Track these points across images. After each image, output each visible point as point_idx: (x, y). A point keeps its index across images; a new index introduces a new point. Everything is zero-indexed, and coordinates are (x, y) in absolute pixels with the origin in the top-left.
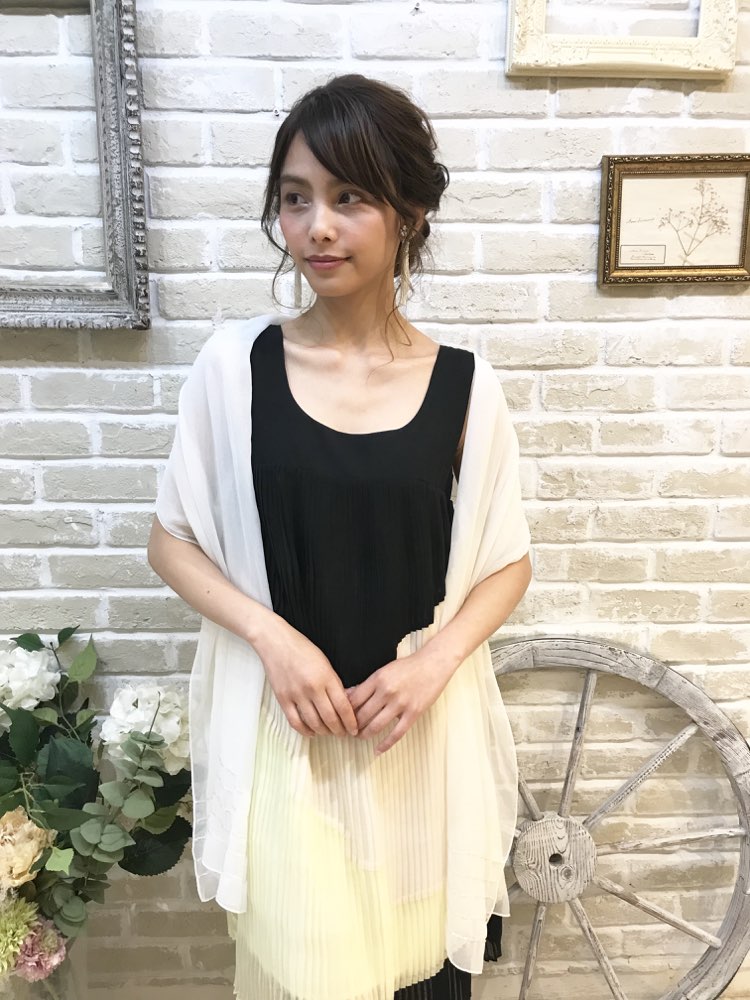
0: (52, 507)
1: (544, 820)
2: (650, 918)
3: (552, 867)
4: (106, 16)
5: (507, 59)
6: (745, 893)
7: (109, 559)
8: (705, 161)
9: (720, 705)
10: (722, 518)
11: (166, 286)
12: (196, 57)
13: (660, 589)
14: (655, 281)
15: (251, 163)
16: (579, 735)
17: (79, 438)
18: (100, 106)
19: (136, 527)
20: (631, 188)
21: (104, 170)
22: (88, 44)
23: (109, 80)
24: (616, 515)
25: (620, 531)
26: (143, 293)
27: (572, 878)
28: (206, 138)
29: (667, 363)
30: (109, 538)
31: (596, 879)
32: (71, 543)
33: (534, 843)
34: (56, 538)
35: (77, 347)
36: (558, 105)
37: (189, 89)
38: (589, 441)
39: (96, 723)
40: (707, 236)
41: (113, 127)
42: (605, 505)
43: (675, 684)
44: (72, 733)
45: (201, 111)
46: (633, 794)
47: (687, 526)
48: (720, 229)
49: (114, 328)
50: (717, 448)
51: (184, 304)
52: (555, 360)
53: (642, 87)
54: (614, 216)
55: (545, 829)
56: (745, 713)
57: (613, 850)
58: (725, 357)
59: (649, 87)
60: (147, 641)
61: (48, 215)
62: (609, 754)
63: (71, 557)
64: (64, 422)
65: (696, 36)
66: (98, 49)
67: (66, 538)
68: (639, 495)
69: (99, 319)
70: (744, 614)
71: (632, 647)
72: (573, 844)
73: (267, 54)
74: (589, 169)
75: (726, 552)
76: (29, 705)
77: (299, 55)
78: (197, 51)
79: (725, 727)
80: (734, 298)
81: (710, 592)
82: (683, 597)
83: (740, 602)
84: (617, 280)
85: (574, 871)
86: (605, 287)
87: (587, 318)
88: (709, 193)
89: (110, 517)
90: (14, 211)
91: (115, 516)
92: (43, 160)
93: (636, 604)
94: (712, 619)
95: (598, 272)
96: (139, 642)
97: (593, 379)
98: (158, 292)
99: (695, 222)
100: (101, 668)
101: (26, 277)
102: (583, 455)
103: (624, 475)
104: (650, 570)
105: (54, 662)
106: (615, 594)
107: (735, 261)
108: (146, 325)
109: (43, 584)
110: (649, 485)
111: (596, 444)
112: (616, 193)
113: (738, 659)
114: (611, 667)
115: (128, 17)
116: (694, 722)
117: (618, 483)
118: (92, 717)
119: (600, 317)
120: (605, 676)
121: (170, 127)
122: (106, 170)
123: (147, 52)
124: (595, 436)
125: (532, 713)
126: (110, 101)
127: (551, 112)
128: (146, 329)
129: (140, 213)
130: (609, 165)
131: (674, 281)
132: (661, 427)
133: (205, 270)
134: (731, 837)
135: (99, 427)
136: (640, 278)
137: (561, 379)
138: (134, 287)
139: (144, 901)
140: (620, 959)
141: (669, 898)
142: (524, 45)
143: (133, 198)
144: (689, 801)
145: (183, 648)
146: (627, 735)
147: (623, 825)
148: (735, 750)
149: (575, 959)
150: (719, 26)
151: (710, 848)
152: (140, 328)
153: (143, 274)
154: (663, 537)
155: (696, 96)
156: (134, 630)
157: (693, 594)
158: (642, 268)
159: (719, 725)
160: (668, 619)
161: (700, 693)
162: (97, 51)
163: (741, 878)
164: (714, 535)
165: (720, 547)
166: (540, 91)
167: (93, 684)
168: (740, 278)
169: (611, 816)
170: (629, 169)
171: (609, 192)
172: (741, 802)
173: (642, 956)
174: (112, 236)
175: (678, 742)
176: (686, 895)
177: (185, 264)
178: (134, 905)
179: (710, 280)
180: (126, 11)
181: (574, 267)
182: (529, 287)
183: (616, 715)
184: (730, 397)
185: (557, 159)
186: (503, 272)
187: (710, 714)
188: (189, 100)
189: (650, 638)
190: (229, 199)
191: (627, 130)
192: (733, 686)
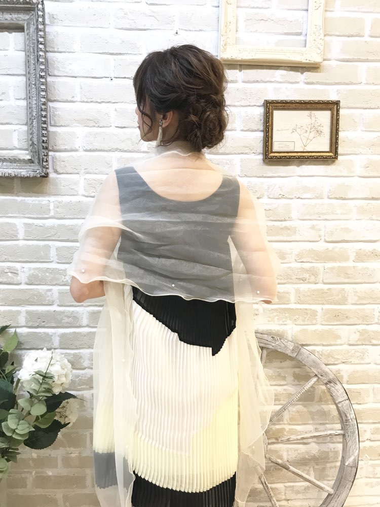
2: (298, 479)
4: (31, 33)
6: (344, 465)
7: (26, 291)
8: (311, 103)
9: (329, 367)
10: (326, 272)
11: (58, 158)
12: (74, 53)
13: (298, 308)
14: (290, 158)
15: (99, 101)
17: (14, 231)
18: (27, 73)
19: (40, 275)
20: (277, 115)
21: (28, 103)
22: (23, 45)
23: (32, 62)
26: (45, 160)
28: (78, 89)
29: (297, 197)
30: (27, 280)
32: (7, 282)
34: (0, 280)
35: (14, 186)
36: (243, 77)
37: (70, 67)
39: (14, 373)
40: (314, 138)
41: (33, 83)
43: (305, 355)
44: (3, 377)
45: (76, 77)
46: (287, 411)
47: (310, 276)
48: (320, 134)
49: (31, 176)
50: (323, 238)
51: (66, 166)
53: (281, 70)
54: (270, 128)
56: (342, 371)
57: (276, 441)
58: (325, 194)
59: (285, 70)
60: (44, 332)
61: (2, 124)
63: (7, 289)
64: (6, 223)
65: (305, 47)
67: (5, 280)
68: (286, 261)
69: (24, 172)
70: (339, 321)
71: (285, 337)
73: (107, 52)
74: (258, 106)
75: (329, 289)
77: (121, 53)
78: (74, 50)
79: (331, 377)
80: (328, 166)
81: (322, 309)
82: (309, 312)
83: (337, 315)
84: (271, 158)
86: (267, 161)
87: (258, 176)
88: (314, 118)
89: (27, 269)
91: (30, 269)
92: (0, 98)
93: (286, 315)
94: (324, 323)
95: (263, 154)
96: (40, 333)
98: (53, 161)
99: (308, 131)
100: (20, 346)
103: (279, 251)
104: (292, 298)
106: (276, 310)
107: (328, 150)
108: (46, 176)
110: (290, 256)
112: (270, 117)
113: (337, 343)
114: (273, 346)
115: (41, 33)
116: (316, 375)
118: (14, 370)
119: (265, 175)
120: (272, 351)
121: (60, 85)
122: (30, 103)
123: (51, 50)
126: (32, 71)
127: (240, 80)
128: (46, 177)
129: (45, 122)
130: (267, 104)
131: (299, 158)
132: (296, 228)
133: (76, 150)
134: (337, 435)
135: (23, 225)
136: (283, 157)
138: (41, 157)
139: (39, 470)
140: (284, 501)
141: (307, 468)
142: (225, 49)
143: (42, 116)
144: (315, 417)
145: (62, 336)
146: (283, 383)
147: (283, 429)
148: (337, 390)
149: (260, 501)
150: (315, 42)
151: (327, 441)
152: (43, 177)
153: (45, 151)
154: (298, 282)
155: (307, 74)
156: (38, 327)
157: (314, 310)
158: (284, 152)
159: (328, 376)
160: (302, 323)
161: (318, 360)
162: (27, 49)
163: (343, 457)
164: (323, 281)
165: (326, 287)
166: (234, 71)
167: (16, 355)
168: (330, 157)
169: (277, 424)
170: (276, 106)
171: (267, 117)
172: (341, 417)
173: (295, 499)
174: (32, 134)
175: (308, 385)
176: (316, 467)
177: (67, 147)
178: (34, 472)
179: (316, 158)
180: (41, 31)
181: (252, 152)
182: (231, 161)
183: (278, 372)
184: (328, 214)
185: (243, 101)
186: (218, 154)
187: (324, 371)
188: (70, 72)
189: (294, 333)
190: (88, 118)
191: (275, 88)
192: (335, 357)
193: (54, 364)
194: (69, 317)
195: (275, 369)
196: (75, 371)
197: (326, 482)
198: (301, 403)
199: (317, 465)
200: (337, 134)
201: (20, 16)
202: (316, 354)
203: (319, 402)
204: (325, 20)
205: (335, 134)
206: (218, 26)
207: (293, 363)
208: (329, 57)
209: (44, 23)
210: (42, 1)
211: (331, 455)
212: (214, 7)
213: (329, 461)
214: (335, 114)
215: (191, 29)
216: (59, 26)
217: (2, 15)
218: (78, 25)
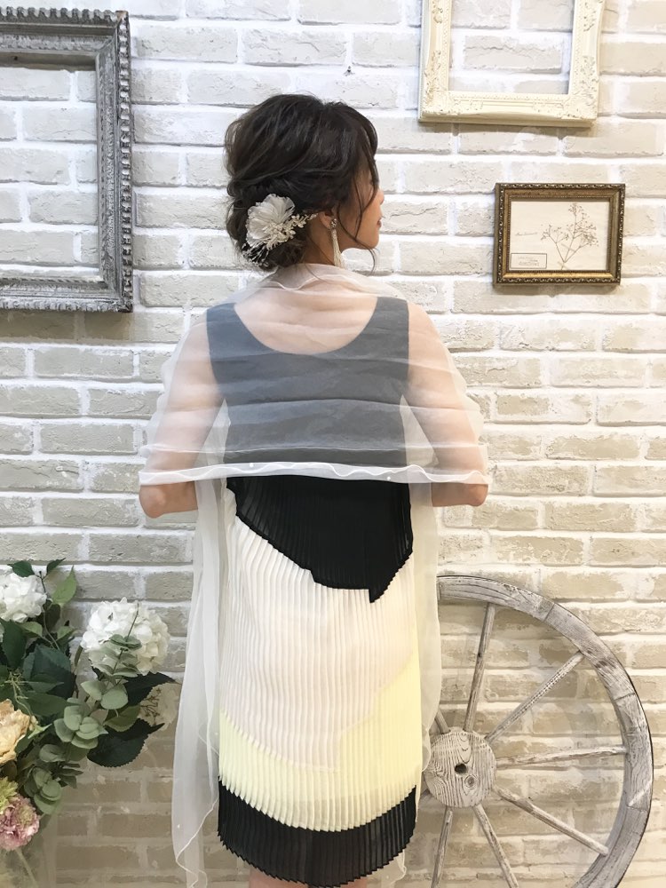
0: (46, 457)
1: (450, 734)
2: (549, 829)
3: (457, 775)
4: (107, 71)
5: (419, 109)
6: (628, 806)
7: (92, 502)
8: (576, 189)
9: (601, 638)
10: (599, 476)
11: (147, 280)
12: (177, 104)
13: (549, 536)
14: (538, 282)
15: (217, 185)
16: (480, 660)
17: (72, 401)
18: (100, 138)
19: (115, 476)
20: (518, 209)
21: (100, 187)
22: (94, 92)
23: (109, 120)
24: (511, 472)
25: (514, 487)
26: (127, 284)
27: (475, 786)
28: (182, 165)
29: (550, 348)
30: (92, 484)
31: (496, 788)
32: (61, 488)
33: (441, 754)
34: (48, 484)
35: (73, 327)
36: (460, 144)
37: (169, 129)
38: (488, 411)
40: (580, 247)
41: (110, 155)
42: (502, 464)
43: (561, 618)
44: (54, 645)
45: (179, 145)
46: (529, 712)
47: (569, 483)
48: (590, 241)
49: (103, 312)
50: (593, 418)
51: (160, 294)
52: (459, 345)
53: (525, 132)
54: (505, 230)
55: (451, 741)
56: (624, 645)
57: (511, 763)
58: (598, 344)
59: (530, 132)
60: (119, 572)
61: (56, 223)
62: (508, 680)
63: (60, 499)
64: (59, 388)
65: (567, 93)
66: (101, 96)
67: (57, 483)
68: (530, 456)
69: (92, 302)
70: (620, 559)
71: (526, 586)
72: (476, 755)
73: (232, 102)
74: (485, 194)
75: (602, 506)
76: (19, 618)
78: (177, 100)
79: (606, 656)
80: (604, 297)
81: (591, 539)
82: (569, 543)
83: (616, 549)
84: (507, 281)
85: (476, 779)
86: (499, 286)
87: (485, 311)
88: (580, 213)
89: (94, 466)
90: (28, 220)
91: (98, 466)
92: (54, 181)
93: (531, 548)
94: (594, 562)
95: (493, 274)
96: (113, 573)
97: (490, 360)
98: (140, 284)
99: (570, 236)
100: (79, 594)
101: (35, 271)
103: (517, 439)
104: (540, 521)
105: (41, 588)
106: (511, 539)
107: (603, 267)
108: (129, 309)
109: (36, 522)
110: (537, 448)
111: (494, 413)
112: (506, 212)
113: (617, 597)
114: (506, 601)
115: (124, 73)
116: (579, 651)
117: (513, 446)
118: (72, 632)
119: (495, 310)
120: (505, 610)
121: (154, 157)
122: (103, 189)
123: (139, 100)
124: (493, 407)
126: (108, 136)
127: (454, 149)
128: (129, 312)
129: (128, 221)
130: (501, 190)
131: (554, 282)
132: (547, 400)
133: (178, 268)
134: (614, 755)
135: (88, 392)
136: (526, 279)
137: (465, 360)
138: (121, 279)
139: (109, 804)
140: (522, 867)
141: (563, 811)
142: (431, 98)
143: (123, 210)
144: (578, 723)
145: (150, 579)
146: (522, 664)
147: (522, 744)
148: (615, 677)
149: (482, 866)
150: (585, 85)
151: (597, 765)
152: (124, 311)
153: (128, 269)
154: (551, 492)
155: (568, 139)
156: (110, 563)
157: (576, 541)
158: (528, 272)
159: (601, 654)
160: (556, 562)
161: (584, 626)
162: (99, 98)
163: (625, 792)
164: (593, 491)
165: (599, 501)
166: (446, 134)
167: (72, 610)
168: (607, 280)
169: (512, 735)
170: (516, 194)
171: (500, 212)
172: (622, 722)
173: (541, 864)
175: (565, 670)
176: (578, 809)
177: (163, 263)
178: (100, 807)
179: (584, 282)
180: (123, 68)
181: (474, 271)
182: (438, 286)
183: (514, 645)
184: (603, 376)
185: (460, 185)
186: (416, 274)
187: (593, 645)
188: (170, 136)
189: (542, 579)
190: (198, 213)
191: (514, 164)
192: (613, 621)
193: (141, 624)
194: (161, 547)
195: (508, 640)
196: (173, 639)
197: (593, 835)
198: (553, 699)
199: (580, 805)
200: (619, 241)
201: (88, 43)
202: (580, 616)
203: (584, 697)
204: (602, 49)
205: (616, 241)
206: (419, 57)
207: (540, 630)
208: (607, 109)
209: (128, 56)
210: (127, 19)
211: (604, 789)
212: (412, 26)
213: (601, 799)
214: (617, 207)
215: (374, 64)
216: (153, 59)
217: (59, 41)
218: (184, 58)
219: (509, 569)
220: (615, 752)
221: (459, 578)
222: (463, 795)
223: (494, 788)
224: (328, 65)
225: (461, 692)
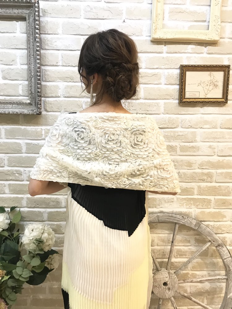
0: (10, 168)
1: (161, 271)
2: (196, 305)
3: (164, 287)
4: (31, 22)
5: (151, 36)
6: (227, 297)
8: (211, 67)
9: (217, 235)
10: (218, 175)
11: (47, 102)
12: (58, 34)
13: (199, 198)
14: (196, 103)
15: (74, 65)
16: (173, 244)
17: (19, 147)
18: (28, 48)
20: (189, 75)
21: (29, 66)
22: (26, 30)
23: (31, 41)
24: (185, 174)
25: (186, 179)
26: (39, 104)
27: (171, 291)
28: (60, 58)
29: (200, 127)
30: (27, 178)
32: (15, 180)
33: (158, 278)
34: (11, 178)
35: (19, 119)
36: (167, 50)
37: (55, 44)
38: (176, 151)
39: (20, 236)
40: (212, 89)
41: (32, 54)
42: (181, 171)
43: (203, 229)
44: (12, 240)
45: (59, 50)
46: (191, 263)
47: (207, 178)
48: (216, 87)
49: (30, 114)
51: (52, 107)
52: (166, 126)
53: (192, 45)
54: (184, 83)
55: (162, 274)
56: (226, 238)
57: (184, 282)
58: (218, 126)
59: (194, 45)
60: (38, 211)
61: (12, 80)
62: (183, 250)
63: (16, 184)
64: (14, 142)
65: (208, 30)
67: (14, 178)
68: (192, 168)
69: (26, 111)
70: (225, 206)
71: (190, 216)
72: (171, 279)
73: (79, 34)
74: (176, 69)
75: (219, 186)
77: (88, 34)
78: (58, 33)
79: (220, 243)
80: (221, 108)
81: (215, 199)
82: (206, 200)
83: (224, 202)
84: (184, 102)
85: (171, 288)
86: (181, 104)
87: (175, 113)
88: (213, 76)
89: (28, 172)
90: (2, 79)
92: (11, 64)
93: (192, 202)
94: (215, 207)
95: (179, 99)
96: (35, 211)
97: (177, 132)
98: (44, 104)
99: (209, 85)
101: (5, 98)
102: (174, 155)
103: (187, 162)
104: (196, 192)
105: (8, 217)
106: (185, 199)
107: (221, 97)
109: (6, 192)
110: (195, 165)
111: (179, 152)
112: (184, 76)
113: (224, 220)
114: (183, 222)
115: (37, 22)
116: (210, 241)
117: (186, 164)
118: (19, 234)
119: (179, 113)
120: (182, 225)
121: (49, 54)
122: (30, 67)
123: (43, 33)
124: (178, 150)
125: (159, 236)
126: (31, 47)
127: (164, 51)
128: (40, 114)
129: (39, 80)
130: (182, 67)
131: (202, 102)
132: (199, 147)
133: (59, 97)
135: (25, 144)
136: (192, 101)
137: (168, 132)
138: (37, 102)
139: (35, 295)
141: (202, 298)
142: (156, 32)
143: (37, 75)
144: (208, 266)
145: (50, 213)
146: (189, 244)
147: (188, 273)
148: (223, 251)
150: (215, 27)
151: (215, 281)
152: (38, 114)
153: (40, 98)
155: (209, 48)
156: (34, 207)
157: (209, 199)
158: (192, 99)
159: (218, 242)
160: (202, 207)
161: (211, 231)
162: (28, 32)
163: (226, 292)
164: (215, 181)
165: (218, 185)
166: (161, 45)
167: (21, 224)
168: (221, 102)
169: (184, 270)
170: (188, 69)
171: (182, 75)
172: (225, 267)
174: (31, 87)
175: (205, 248)
176: (208, 297)
177: (53, 95)
178: (32, 296)
179: (213, 103)
180: (37, 21)
181: (172, 98)
182: (158, 104)
183: (185, 238)
184: (220, 138)
185: (166, 65)
186: (150, 99)
187: (215, 239)
188: (56, 47)
189: (196, 213)
190: (67, 76)
191: (187, 57)
192: (222, 229)
194: (53, 202)
195: (183, 236)
196: (57, 235)
197: (214, 306)
198: (199, 257)
199: (209, 295)
200: (228, 87)
201: (23, 11)
202: (210, 227)
203: (211, 257)
204: (222, 12)
205: (226, 87)
206: (151, 16)
207: (195, 232)
208: (224, 36)
209: (39, 16)
210: (38, 2)
211: (218, 290)
212: (149, 4)
213: (216, 293)
214: (227, 74)
215: (134, 18)
216: (49, 17)
217: (12, 10)
218: (61, 16)
219: (184, 210)
220: (223, 278)
221: (165, 214)
222: (166, 294)
223: (178, 291)
224: (116, 19)
225: (165, 255)
